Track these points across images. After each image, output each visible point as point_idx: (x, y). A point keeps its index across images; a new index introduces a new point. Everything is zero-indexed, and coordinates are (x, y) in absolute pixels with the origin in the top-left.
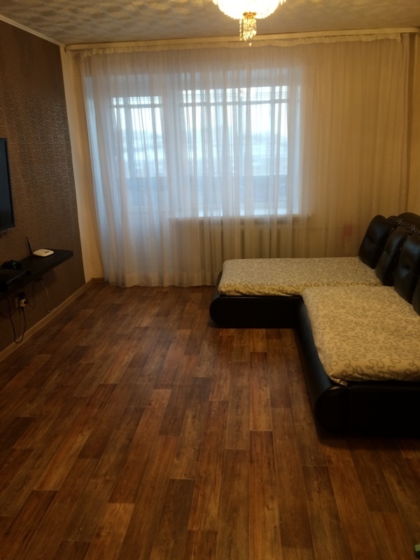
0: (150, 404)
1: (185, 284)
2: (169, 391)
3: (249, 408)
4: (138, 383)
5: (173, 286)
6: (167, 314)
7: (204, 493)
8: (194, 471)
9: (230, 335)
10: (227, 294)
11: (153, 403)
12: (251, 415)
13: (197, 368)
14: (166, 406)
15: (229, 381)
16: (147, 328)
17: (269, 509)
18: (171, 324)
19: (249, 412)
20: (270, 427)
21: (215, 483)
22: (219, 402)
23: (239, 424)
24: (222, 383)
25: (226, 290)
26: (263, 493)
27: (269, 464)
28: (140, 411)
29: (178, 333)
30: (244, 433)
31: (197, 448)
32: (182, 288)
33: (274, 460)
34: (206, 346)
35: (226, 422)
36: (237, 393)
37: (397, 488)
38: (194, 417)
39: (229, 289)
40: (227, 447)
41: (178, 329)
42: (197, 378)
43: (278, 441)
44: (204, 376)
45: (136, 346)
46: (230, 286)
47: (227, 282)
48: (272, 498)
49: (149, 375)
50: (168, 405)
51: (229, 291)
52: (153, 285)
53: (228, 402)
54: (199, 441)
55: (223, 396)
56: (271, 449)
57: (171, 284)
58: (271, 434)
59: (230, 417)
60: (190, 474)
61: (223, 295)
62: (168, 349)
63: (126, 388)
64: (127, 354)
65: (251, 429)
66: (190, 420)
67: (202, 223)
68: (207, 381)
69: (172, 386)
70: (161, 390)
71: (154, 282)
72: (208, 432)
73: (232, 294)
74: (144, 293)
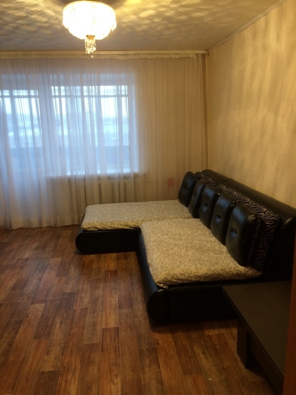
0: (27, 317)
1: (59, 225)
2: (43, 305)
3: (102, 311)
4: (19, 301)
5: (50, 226)
6: (43, 247)
7: (67, 379)
8: (60, 363)
9: (90, 259)
10: (88, 230)
11: (30, 316)
12: (104, 316)
13: (66, 286)
14: (40, 317)
15: (88, 294)
16: (28, 259)
17: (114, 384)
18: (47, 255)
19: (102, 314)
20: (117, 324)
21: (75, 370)
22: (81, 310)
23: (95, 324)
24: (83, 295)
25: (87, 227)
26: (110, 372)
27: (115, 351)
28: (19, 323)
29: (52, 261)
30: (98, 330)
31: (62, 346)
32: (57, 227)
33: (119, 347)
34: (73, 269)
35: (85, 324)
36: (94, 301)
37: (202, 356)
38: (61, 323)
39: (89, 226)
40: (85, 342)
41: (52, 258)
42: (65, 293)
43: (122, 333)
44: (70, 291)
45: (18, 273)
46: (90, 224)
47: (88, 221)
48: (117, 376)
49: (28, 295)
50: (42, 316)
51: (89, 228)
52: (34, 227)
53: (87, 309)
54: (64, 340)
55: (83, 305)
56: (117, 340)
57: (48, 225)
58: (117, 329)
59: (88, 320)
60: (57, 366)
61: (85, 231)
62: (43, 274)
63: (9, 306)
64: (11, 280)
65: (103, 327)
66: (58, 325)
67: (70, 180)
68: (72, 294)
69: (45, 301)
70: (36, 305)
71: (35, 223)
72: (72, 333)
73: (91, 229)
74: (27, 233)
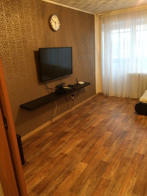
0: (103, 136)
1: (131, 97)
2: (111, 133)
3: (139, 144)
4: (102, 128)
5: (126, 98)
6: (120, 107)
7: (111, 168)
8: (110, 160)
11: (105, 136)
12: (139, 147)
13: (124, 127)
14: (108, 137)
15: (134, 134)
16: (111, 111)
17: (132, 179)
18: (120, 111)
19: (138, 146)
20: (144, 153)
21: (116, 166)
22: (128, 140)
23: (133, 149)
24: (131, 134)
26: (133, 174)
27: (139, 165)
28: (100, 137)
29: (122, 114)
30: (134, 152)
31: (114, 153)
32: (130, 99)
33: (141, 164)
34: (130, 120)
35: (128, 147)
36: (136, 139)
38: (117, 143)
40: (125, 156)
41: (122, 113)
42: (123, 131)
43: (146, 158)
44: (126, 130)
45: (105, 116)
48: (135, 176)
49: (107, 126)
50: (110, 137)
51: (143, 101)
52: (119, 97)
53: (131, 141)
54: (116, 151)
55: (130, 138)
56: (141, 161)
58: (144, 155)
59: (130, 146)
62: (116, 119)
63: (98, 129)
64: (102, 118)
65: (137, 152)
66: (115, 144)
67: (139, 75)
68: (126, 132)
69: (113, 131)
70: (109, 132)
72: (120, 149)
74: (115, 99)
